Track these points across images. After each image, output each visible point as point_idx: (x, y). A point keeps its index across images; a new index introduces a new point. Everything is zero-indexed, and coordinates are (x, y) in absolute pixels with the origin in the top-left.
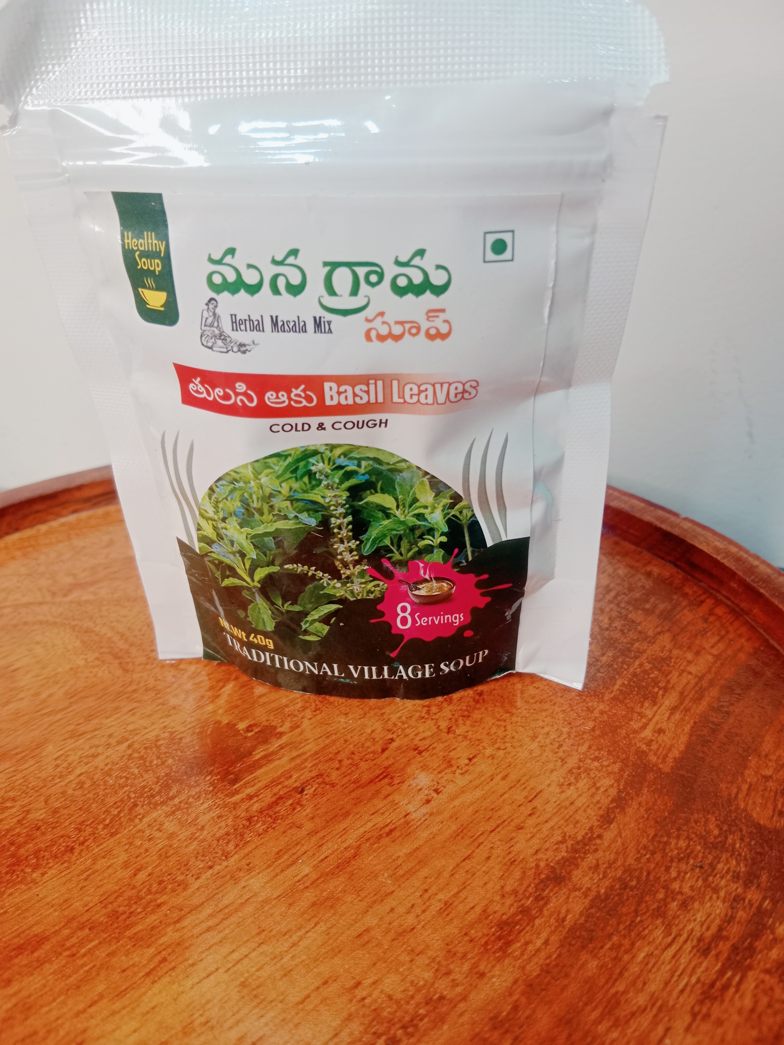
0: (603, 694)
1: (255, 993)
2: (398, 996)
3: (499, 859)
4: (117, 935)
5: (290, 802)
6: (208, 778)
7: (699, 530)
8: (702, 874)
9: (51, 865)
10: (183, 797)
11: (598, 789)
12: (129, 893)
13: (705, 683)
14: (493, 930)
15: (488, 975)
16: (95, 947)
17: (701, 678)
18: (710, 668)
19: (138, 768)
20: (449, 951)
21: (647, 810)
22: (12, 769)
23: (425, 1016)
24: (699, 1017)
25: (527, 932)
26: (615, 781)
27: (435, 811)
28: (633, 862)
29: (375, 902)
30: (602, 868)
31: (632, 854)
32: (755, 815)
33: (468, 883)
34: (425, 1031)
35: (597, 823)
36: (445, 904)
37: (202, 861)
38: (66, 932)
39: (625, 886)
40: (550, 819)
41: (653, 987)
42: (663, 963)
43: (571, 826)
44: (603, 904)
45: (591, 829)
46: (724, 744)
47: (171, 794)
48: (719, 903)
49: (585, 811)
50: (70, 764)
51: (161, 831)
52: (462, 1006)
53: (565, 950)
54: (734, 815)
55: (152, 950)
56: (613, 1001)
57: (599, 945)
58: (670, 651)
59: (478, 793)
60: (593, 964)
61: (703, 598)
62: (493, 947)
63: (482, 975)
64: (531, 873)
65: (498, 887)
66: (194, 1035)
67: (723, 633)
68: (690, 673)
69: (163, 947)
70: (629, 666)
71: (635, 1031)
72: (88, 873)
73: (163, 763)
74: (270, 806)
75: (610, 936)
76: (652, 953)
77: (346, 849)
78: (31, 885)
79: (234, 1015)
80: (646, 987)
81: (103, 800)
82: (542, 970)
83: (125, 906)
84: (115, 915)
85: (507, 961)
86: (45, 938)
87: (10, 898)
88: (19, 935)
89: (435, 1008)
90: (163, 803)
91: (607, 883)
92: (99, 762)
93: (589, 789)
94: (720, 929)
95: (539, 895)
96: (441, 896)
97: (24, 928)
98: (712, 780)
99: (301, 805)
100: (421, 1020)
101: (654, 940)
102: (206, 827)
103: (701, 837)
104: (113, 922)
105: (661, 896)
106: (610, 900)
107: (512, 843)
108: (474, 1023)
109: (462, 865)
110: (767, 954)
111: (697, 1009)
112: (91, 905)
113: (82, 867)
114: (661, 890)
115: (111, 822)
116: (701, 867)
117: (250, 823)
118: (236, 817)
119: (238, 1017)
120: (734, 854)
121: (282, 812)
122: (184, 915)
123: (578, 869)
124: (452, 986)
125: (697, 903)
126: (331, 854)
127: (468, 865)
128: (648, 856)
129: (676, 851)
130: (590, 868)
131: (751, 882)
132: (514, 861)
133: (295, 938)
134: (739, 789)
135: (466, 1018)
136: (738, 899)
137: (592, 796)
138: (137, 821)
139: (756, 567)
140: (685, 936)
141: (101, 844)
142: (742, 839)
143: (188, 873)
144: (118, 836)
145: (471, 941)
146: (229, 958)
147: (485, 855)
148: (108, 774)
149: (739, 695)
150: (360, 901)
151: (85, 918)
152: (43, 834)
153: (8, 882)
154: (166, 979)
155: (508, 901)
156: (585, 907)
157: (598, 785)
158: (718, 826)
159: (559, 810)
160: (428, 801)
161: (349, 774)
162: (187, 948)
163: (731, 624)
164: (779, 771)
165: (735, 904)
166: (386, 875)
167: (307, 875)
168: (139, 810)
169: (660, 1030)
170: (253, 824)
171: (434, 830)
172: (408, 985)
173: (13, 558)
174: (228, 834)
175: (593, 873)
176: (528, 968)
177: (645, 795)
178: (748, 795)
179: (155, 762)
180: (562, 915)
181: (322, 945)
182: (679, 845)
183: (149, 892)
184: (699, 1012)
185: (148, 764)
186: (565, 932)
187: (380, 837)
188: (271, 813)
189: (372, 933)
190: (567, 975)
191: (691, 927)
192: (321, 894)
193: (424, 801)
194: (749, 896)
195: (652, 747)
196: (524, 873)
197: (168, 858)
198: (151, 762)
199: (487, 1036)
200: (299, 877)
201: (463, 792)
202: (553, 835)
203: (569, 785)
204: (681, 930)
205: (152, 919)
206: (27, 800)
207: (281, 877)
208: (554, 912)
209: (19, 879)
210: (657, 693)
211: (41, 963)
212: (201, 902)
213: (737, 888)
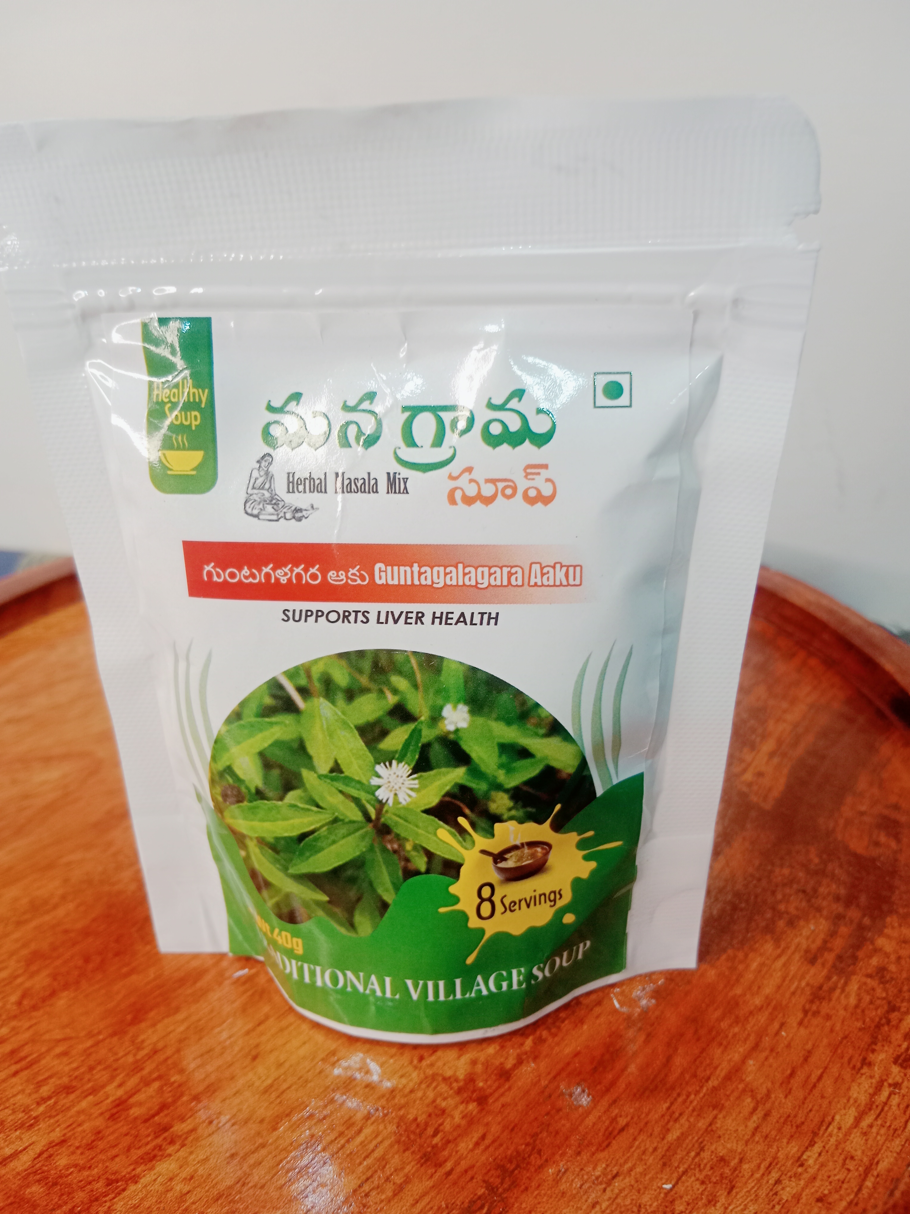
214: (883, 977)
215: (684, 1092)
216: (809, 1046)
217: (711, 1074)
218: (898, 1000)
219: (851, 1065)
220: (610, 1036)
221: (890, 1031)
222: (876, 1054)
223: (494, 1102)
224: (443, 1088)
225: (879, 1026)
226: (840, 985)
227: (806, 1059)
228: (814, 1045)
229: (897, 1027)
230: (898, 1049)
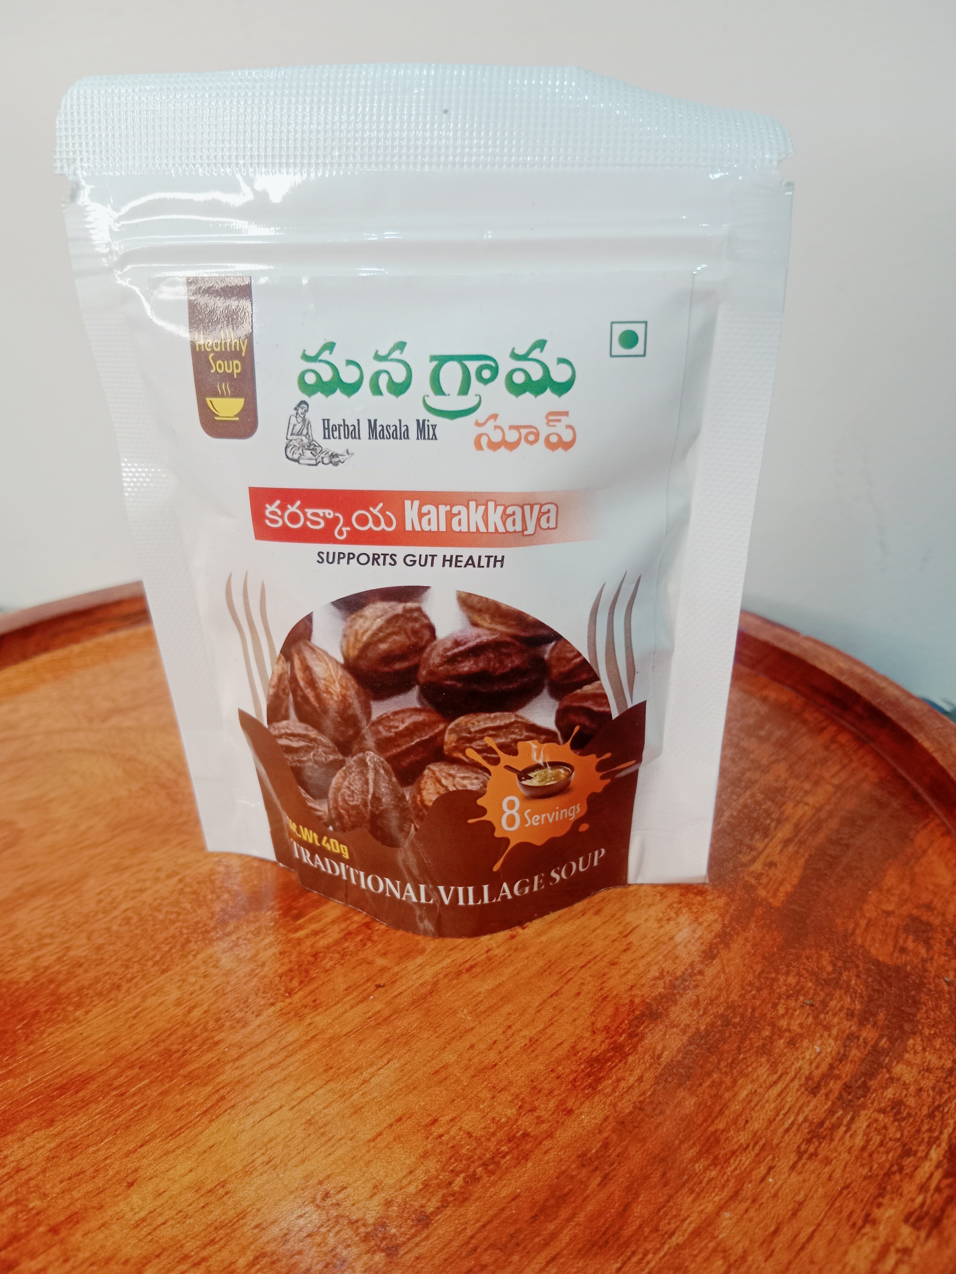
1: (322, 1130)
2: (478, 1133)
3: (590, 995)
4: (170, 1073)
5: (360, 937)
6: (268, 914)
7: (820, 649)
8: (813, 1011)
9: (95, 1003)
10: (241, 933)
11: (700, 924)
12: (183, 1031)
13: (823, 815)
15: (576, 1112)
16: (146, 1086)
17: (819, 810)
18: (829, 799)
19: (190, 903)
20: (534, 1088)
21: (754, 945)
23: (507, 1153)
24: (806, 1156)
25: (619, 1069)
26: (720, 916)
27: (519, 946)
28: (737, 999)
29: (453, 1038)
30: (703, 1004)
31: (736, 990)
32: (873, 951)
33: (556, 1019)
34: (507, 1168)
35: (698, 959)
36: (530, 1040)
37: (264, 998)
38: (114, 1071)
39: (727, 1023)
40: (647, 954)
41: (756, 1126)
42: (767, 1101)
43: (670, 961)
44: (703, 1041)
45: (692, 965)
46: (842, 878)
47: (228, 930)
48: (831, 1041)
49: (685, 946)
50: (114, 899)
51: (217, 968)
52: (547, 1143)
53: (660, 1087)
54: (849, 951)
55: (209, 1088)
56: (712, 1139)
57: (698, 1083)
58: (786, 782)
60: (690, 1103)
61: (824, 724)
62: (582, 1084)
63: (570, 1112)
64: (625, 1009)
65: (588, 1023)
66: (255, 1174)
67: (846, 761)
68: (807, 804)
69: (221, 1085)
70: (739, 796)
71: (736, 1169)
72: (137, 1010)
74: (338, 942)
75: (709, 1074)
76: (756, 1091)
77: (421, 985)
78: (74, 1023)
79: (299, 1153)
80: (749, 1125)
81: (152, 937)
82: (635, 1107)
83: (179, 1044)
84: (168, 1053)
85: (596, 1098)
86: (91, 1077)
87: (51, 1037)
88: (61, 1075)
89: (518, 1145)
90: (219, 939)
91: (708, 1020)
92: (147, 897)
93: (690, 924)
94: (831, 1067)
95: (634, 1031)
96: (525, 1032)
97: (66, 1068)
98: (827, 915)
99: (372, 941)
100: (504, 1157)
101: (758, 1076)
102: (268, 964)
103: (813, 973)
104: (166, 1061)
106: (710, 1037)
107: (605, 978)
108: (561, 1160)
109: (549, 1001)
110: (882, 1093)
111: (803, 1147)
112: (141, 1043)
113: (131, 1005)
114: (767, 1027)
115: (161, 958)
116: (812, 1005)
117: (316, 959)
118: (300, 953)
119: (304, 1155)
120: (849, 991)
121: (351, 948)
122: (245, 1053)
123: (676, 1005)
124: (537, 1123)
125: (807, 1040)
126: (405, 991)
127: (555, 1001)
128: (753, 992)
129: (785, 988)
130: (690, 1004)
131: (867, 1020)
132: (607, 997)
133: (366, 1075)
134: (857, 924)
135: (551, 1155)
136: (852, 1037)
137: (694, 931)
138: (190, 957)
139: (883, 689)
140: (792, 1074)
141: (151, 981)
142: (858, 976)
143: (247, 1010)
144: (170, 973)
145: (558, 1078)
146: (294, 1096)
147: (575, 991)
148: (158, 909)
149: (861, 827)
150: (437, 1037)
151: (135, 1056)
152: (86, 971)
153: (49, 1021)
154: (226, 1118)
155: (599, 1038)
156: (683, 1045)
158: (831, 962)
159: (657, 945)
160: (512, 937)
162: (247, 1086)
163: (855, 752)
164: (902, 906)
165: (848, 1042)
166: (465, 1011)
167: (379, 1012)
168: (193, 946)
169: (763, 1169)
170: (319, 960)
171: (519, 966)
172: (489, 1122)
173: (43, 681)
174: (291, 970)
175: (693, 1009)
176: (620, 1104)
177: (753, 931)
178: (866, 930)
179: (209, 897)
180: (658, 1052)
181: (396, 1082)
182: (788, 981)
183: (205, 1029)
184: (806, 1151)
185: (201, 898)
186: (660, 1069)
187: (459, 974)
188: (339, 949)
189: (450, 1070)
190: (661, 1112)
191: (799, 1065)
192: (394, 1030)
193: (507, 937)
194: (864, 1034)
195: (761, 881)
196: (617, 1009)
197: (225, 994)
198: (205, 897)
199: (574, 1173)
200: (370, 1014)
202: (649, 971)
203: (669, 920)
204: (787, 1068)
205: (208, 1057)
206: (66, 937)
207: (350, 1014)
208: (649, 1048)
209: (60, 1018)
210: (769, 825)
211: (86, 1103)
212: (262, 1039)
213: (851, 1026)
214: (899, 1113)
215: (641, 1250)
216: (800, 1197)
217: (676, 1229)
218: (915, 1142)
219: (851, 1223)
220: (558, 1178)
221: (901, 1181)
222: (882, 1209)
223: (406, 1253)
224: (348, 1233)
225: (888, 1174)
226: (845, 1122)
227: (795, 1213)
228: (806, 1196)
229: (911, 1176)
230: (910, 1204)
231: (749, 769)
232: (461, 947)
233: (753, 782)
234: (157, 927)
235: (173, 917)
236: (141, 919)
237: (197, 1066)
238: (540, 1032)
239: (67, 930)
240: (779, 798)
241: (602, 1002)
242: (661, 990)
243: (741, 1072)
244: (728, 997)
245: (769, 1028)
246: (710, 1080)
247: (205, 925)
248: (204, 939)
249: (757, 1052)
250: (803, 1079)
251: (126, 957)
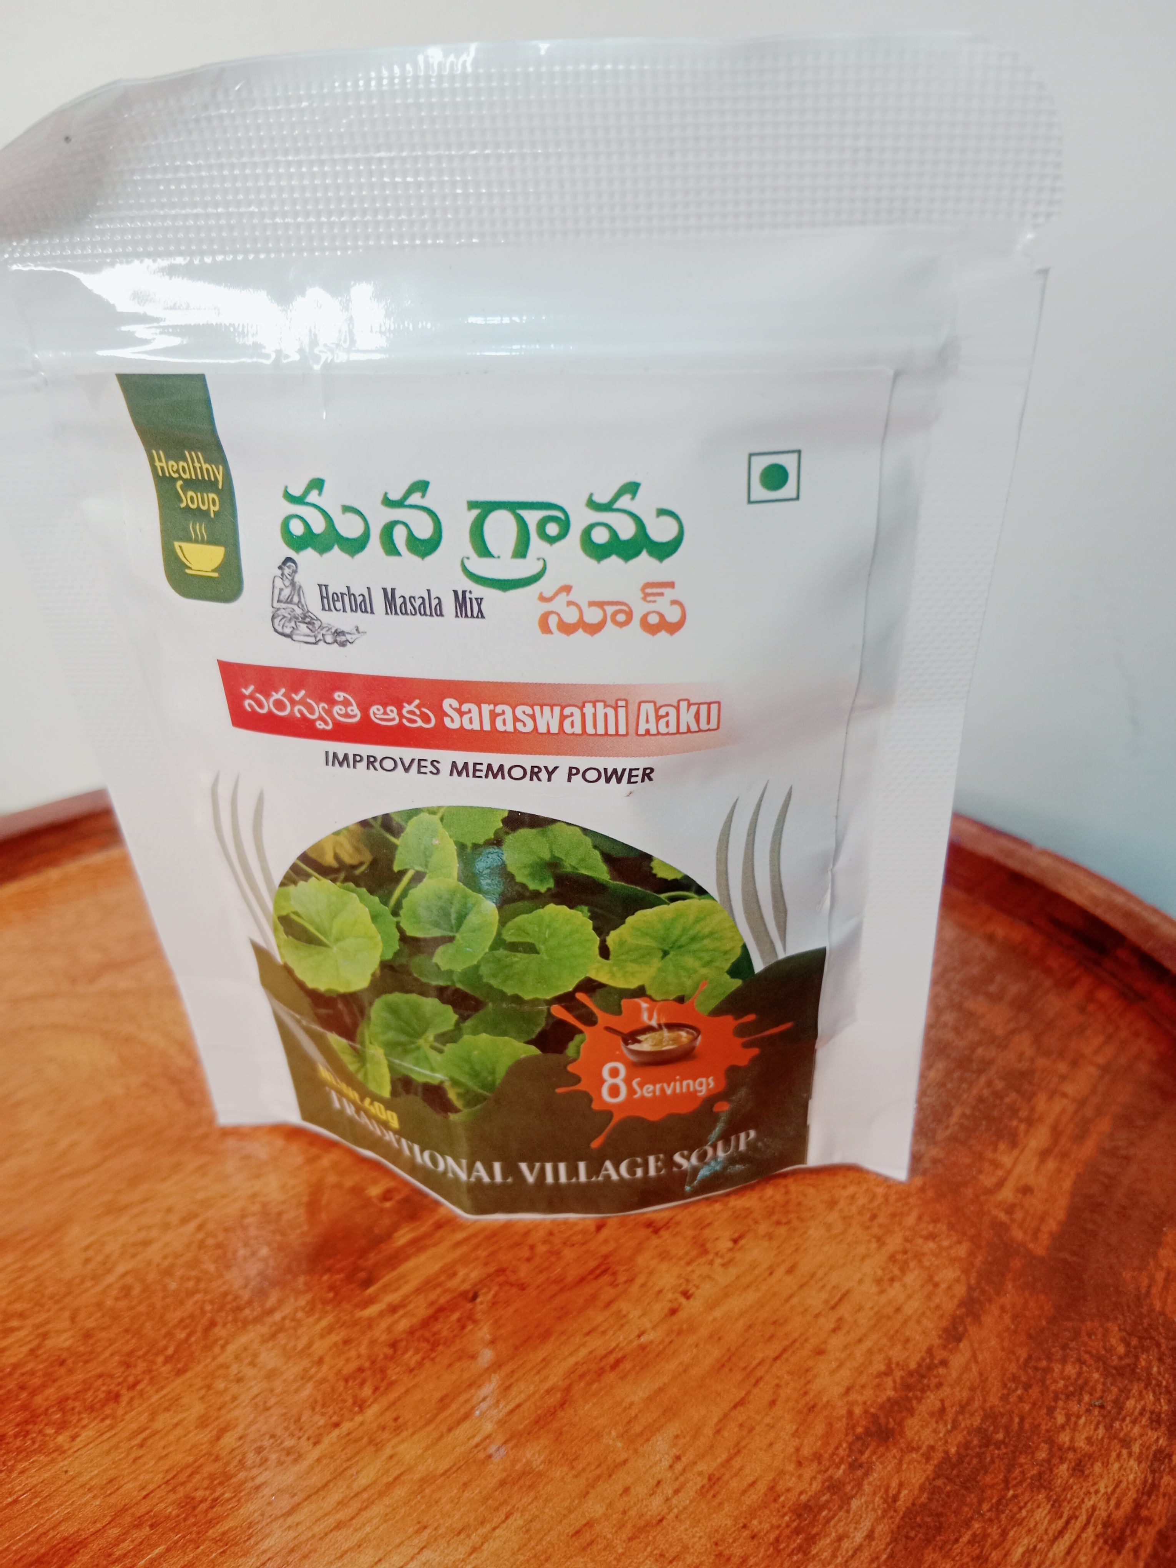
0: (934, 1132)
3: (791, 1404)
4: (194, 1536)
5: (456, 1316)
6: (325, 1278)
8: (1104, 1417)
10: (287, 1310)
11: (936, 1285)
12: (210, 1468)
13: (1089, 1112)
14: (787, 1518)
16: (160, 1556)
17: (1082, 1103)
18: (1095, 1087)
19: (215, 1261)
20: (720, 1555)
21: (1015, 1317)
22: (18, 1265)
25: (840, 1520)
26: (963, 1271)
27: (685, 1326)
28: (997, 1402)
29: (598, 1478)
30: (951, 1413)
31: (994, 1389)
33: (743, 1443)
35: (938, 1341)
36: (710, 1479)
37: (323, 1414)
38: (114, 1532)
39: (987, 1441)
40: (865, 1335)
43: (899, 1346)
44: (955, 1472)
45: (930, 1351)
46: (1124, 1208)
47: (268, 1305)
48: (1132, 1463)
49: (918, 1322)
50: (108, 1257)
51: (255, 1366)
53: (900, 1547)
54: (1146, 1321)
57: (952, 1538)
58: (1032, 1060)
59: (751, 1297)
61: (1075, 974)
62: (787, 1546)
64: (841, 1425)
65: (791, 1449)
67: (1110, 1029)
68: (1064, 1095)
69: (269, 1555)
70: (971, 1085)
72: (144, 1435)
73: (254, 1254)
74: (426, 1323)
75: (968, 1524)
76: (1035, 1547)
77: (548, 1392)
78: (55, 1455)
81: (162, 1316)
83: (206, 1488)
84: (189, 1504)
86: (81, 1542)
87: (24, 1477)
88: (37, 1540)
90: (257, 1320)
91: (960, 1438)
92: (153, 1253)
93: (922, 1286)
94: (1137, 1506)
95: (856, 1459)
96: (702, 1466)
97: (46, 1527)
98: (1111, 1267)
99: (474, 1321)
101: (1036, 1524)
102: (327, 1359)
103: (1099, 1358)
104: (188, 1515)
105: (1042, 1455)
106: (965, 1465)
107: (810, 1376)
109: (732, 1414)
112: (151, 1487)
113: (134, 1426)
114: (1042, 1445)
115: (176, 1351)
116: (1102, 1407)
117: (395, 1351)
118: (373, 1342)
120: (1150, 1384)
121: (445, 1333)
122: (299, 1504)
123: (912, 1416)
125: (1099, 1464)
126: (525, 1401)
127: (741, 1415)
128: (1019, 1392)
129: (1062, 1382)
130: (932, 1414)
132: (813, 1407)
133: (475, 1538)
134: (1152, 1279)
136: (1160, 1456)
137: (929, 1297)
138: (217, 1350)
139: (1156, 926)
140: (1083, 1518)
141: (162, 1388)
142: (1160, 1360)
143: (300, 1434)
144: (189, 1374)
145: (753, 1538)
147: (768, 1397)
148: (168, 1272)
149: (1142, 1128)
150: (576, 1476)
151: (143, 1508)
152: (71, 1372)
153: (19, 1450)
155: (808, 1472)
156: (927, 1478)
157: (936, 1279)
158: (1123, 1340)
159: (879, 1320)
160: (673, 1312)
161: (547, 1268)
162: (306, 1556)
163: (1122, 1015)
165: (1156, 1464)
166: (614, 1433)
167: (490, 1436)
168: (219, 1331)
170: (399, 1352)
171: (686, 1358)
173: (10, 923)
174: (360, 1370)
175: (937, 1422)
177: (1010, 1294)
178: (1165, 1288)
179: (241, 1252)
180: (892, 1492)
181: (519, 1549)
182: (1066, 1372)
183: (242, 1465)
185: (229, 1255)
186: (898, 1519)
187: (601, 1373)
188: (427, 1335)
189: (597, 1528)
191: (1092, 1503)
192: (513, 1466)
193: (666, 1311)
195: (1015, 1216)
196: (830, 1425)
197: (268, 1409)
198: (235, 1252)
200: (477, 1440)
201: (727, 1295)
202: (871, 1363)
203: (892, 1280)
204: (1076, 1508)
205: (249, 1509)
206: (43, 1317)
207: (449, 1439)
208: (880, 1487)
209: (37, 1446)
210: (1017, 1128)
212: (324, 1481)
213: (1158, 1439)
231: (980, 1043)
232: (601, 1329)
233: (987, 1064)
234: (169, 1300)
235: (190, 1284)
236: (145, 1289)
237: (232, 1524)
238: (723, 1465)
239: (42, 1305)
240: (1026, 1087)
241: (808, 1415)
242: (891, 1393)
243: (1012, 1518)
244: (985, 1401)
245: (1045, 1447)
246: (970, 1533)
247: (236, 1298)
248: (235, 1320)
249: (1031, 1485)
250: (1100, 1526)
251: (127, 1348)
